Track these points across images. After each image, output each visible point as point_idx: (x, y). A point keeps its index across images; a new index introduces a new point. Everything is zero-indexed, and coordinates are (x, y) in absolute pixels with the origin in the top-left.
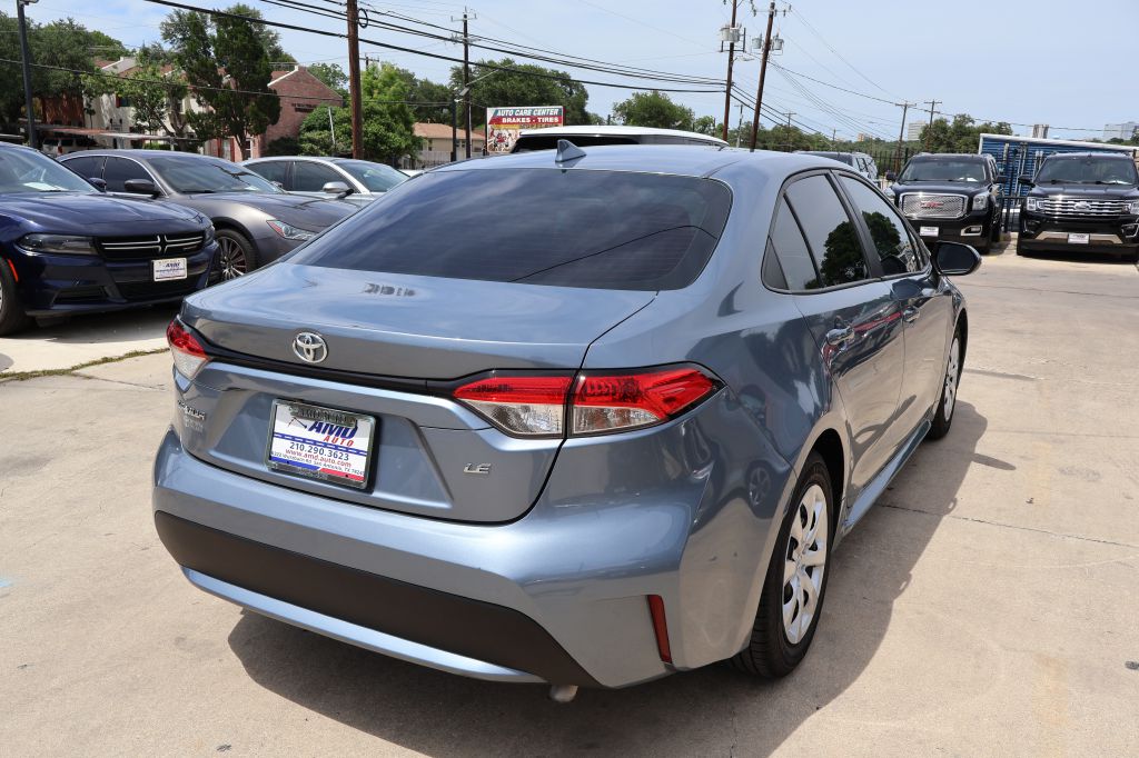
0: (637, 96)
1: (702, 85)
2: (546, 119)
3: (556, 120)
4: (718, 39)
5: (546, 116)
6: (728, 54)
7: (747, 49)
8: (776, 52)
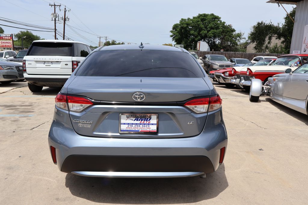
0: (21, 32)
1: (47, 30)
2: (6, 38)
3: (10, 38)
4: (51, 17)
5: (6, 37)
6: (54, 21)
7: (60, 20)
8: (67, 21)
